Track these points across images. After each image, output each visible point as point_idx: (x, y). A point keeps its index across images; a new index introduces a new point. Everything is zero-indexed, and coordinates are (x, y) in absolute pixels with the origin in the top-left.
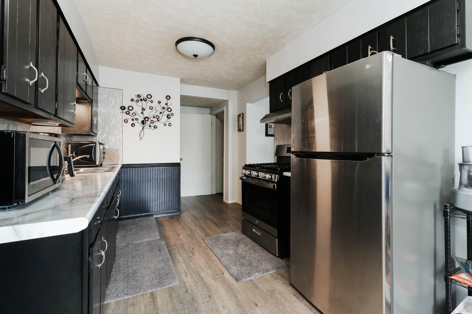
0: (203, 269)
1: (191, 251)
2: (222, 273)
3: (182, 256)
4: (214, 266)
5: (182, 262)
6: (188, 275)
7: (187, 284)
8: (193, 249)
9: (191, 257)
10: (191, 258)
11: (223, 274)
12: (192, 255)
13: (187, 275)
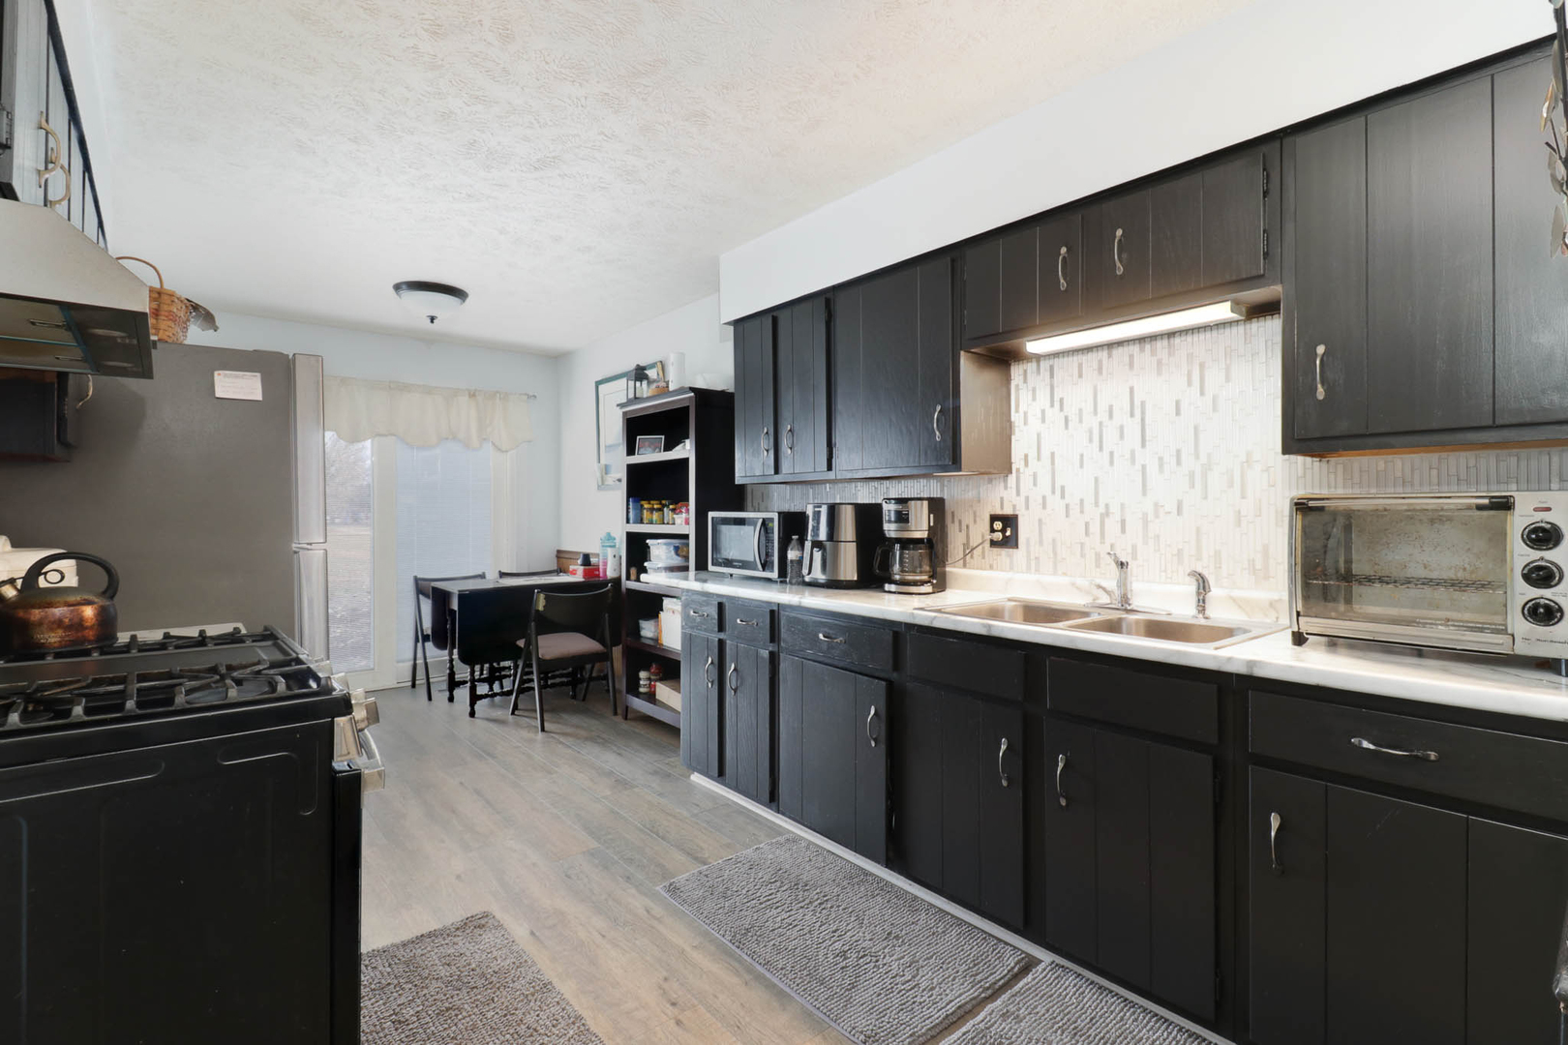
0: (604, 936)
1: (683, 1010)
2: (537, 934)
3: (704, 976)
4: (566, 953)
5: (688, 949)
6: (642, 912)
7: (633, 891)
8: (678, 1023)
9: (666, 979)
10: (665, 974)
11: (532, 933)
12: (666, 986)
13: (645, 913)
